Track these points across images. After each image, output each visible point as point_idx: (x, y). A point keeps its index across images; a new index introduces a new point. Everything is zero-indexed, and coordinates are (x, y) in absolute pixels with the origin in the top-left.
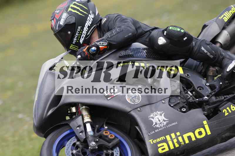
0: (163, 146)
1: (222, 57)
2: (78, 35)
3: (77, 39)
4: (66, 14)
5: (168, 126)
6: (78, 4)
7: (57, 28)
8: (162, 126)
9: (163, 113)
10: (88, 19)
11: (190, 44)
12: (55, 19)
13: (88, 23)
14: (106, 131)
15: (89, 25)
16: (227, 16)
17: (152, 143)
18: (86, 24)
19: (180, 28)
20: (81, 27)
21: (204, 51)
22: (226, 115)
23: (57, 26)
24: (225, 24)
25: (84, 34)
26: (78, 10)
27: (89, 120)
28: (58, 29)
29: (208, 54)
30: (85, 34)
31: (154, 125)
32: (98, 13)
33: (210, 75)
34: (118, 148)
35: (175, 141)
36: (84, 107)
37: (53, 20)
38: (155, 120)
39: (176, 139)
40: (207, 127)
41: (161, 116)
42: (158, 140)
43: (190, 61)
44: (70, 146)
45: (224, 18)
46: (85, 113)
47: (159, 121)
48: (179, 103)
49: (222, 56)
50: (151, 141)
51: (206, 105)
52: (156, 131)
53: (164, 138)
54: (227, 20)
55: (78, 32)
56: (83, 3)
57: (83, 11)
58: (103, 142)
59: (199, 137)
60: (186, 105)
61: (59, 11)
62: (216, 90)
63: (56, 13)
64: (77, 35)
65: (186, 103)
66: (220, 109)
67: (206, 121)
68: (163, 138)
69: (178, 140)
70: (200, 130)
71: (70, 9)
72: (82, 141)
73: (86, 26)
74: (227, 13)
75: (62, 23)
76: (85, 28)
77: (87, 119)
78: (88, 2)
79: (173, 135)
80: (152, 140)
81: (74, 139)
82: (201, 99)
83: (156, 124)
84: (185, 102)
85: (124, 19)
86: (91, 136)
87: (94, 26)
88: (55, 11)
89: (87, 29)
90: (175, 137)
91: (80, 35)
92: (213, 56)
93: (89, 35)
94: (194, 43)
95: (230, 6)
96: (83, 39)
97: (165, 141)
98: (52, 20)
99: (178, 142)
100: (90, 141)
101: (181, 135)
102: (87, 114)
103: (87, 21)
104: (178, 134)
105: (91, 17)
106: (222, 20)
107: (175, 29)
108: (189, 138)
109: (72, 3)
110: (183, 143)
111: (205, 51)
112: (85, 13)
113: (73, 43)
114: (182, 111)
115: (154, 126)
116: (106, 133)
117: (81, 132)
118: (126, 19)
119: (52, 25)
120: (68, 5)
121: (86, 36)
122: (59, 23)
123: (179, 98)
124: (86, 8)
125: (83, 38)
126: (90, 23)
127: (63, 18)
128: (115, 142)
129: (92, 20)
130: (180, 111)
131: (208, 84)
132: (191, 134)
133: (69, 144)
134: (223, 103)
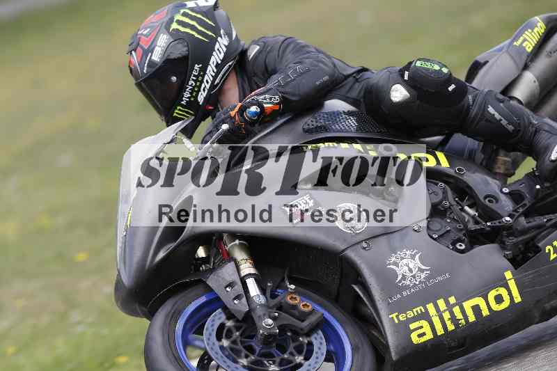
0: (422, 327)
1: (534, 129)
2: (194, 84)
3: (191, 93)
4: (165, 36)
5: (429, 283)
6: (194, 14)
7: (145, 68)
8: (417, 283)
9: (417, 253)
10: (216, 49)
11: (462, 100)
12: (139, 48)
13: (217, 57)
14: (292, 295)
15: (219, 62)
16: (529, 40)
17: (397, 321)
18: (213, 59)
19: (439, 63)
20: (201, 65)
21: (494, 115)
22: (552, 258)
23: (146, 65)
24: (528, 56)
25: (207, 82)
26: (193, 28)
27: (253, 271)
28: (147, 71)
29: (501, 122)
30: (210, 82)
31: (399, 279)
32: (236, 36)
33: (500, 173)
34: (320, 332)
35: (447, 316)
36: (237, 242)
37: (135, 50)
38: (401, 270)
39: (447, 312)
40: (512, 285)
41: (414, 260)
42: (410, 314)
43: (459, 140)
44: (213, 330)
45: (524, 45)
46: (240, 255)
47: (411, 270)
48: (448, 231)
49: (532, 127)
50: (394, 315)
51: (508, 237)
52: (404, 293)
53: (423, 311)
54: (531, 48)
55: (194, 78)
56: (204, 10)
57: (206, 29)
58: (288, 319)
59: (496, 307)
60: (464, 235)
61: (149, 30)
62: (527, 202)
63: (142, 34)
64: (192, 84)
65: (464, 232)
66: (540, 245)
67: (509, 272)
68: (419, 309)
69: (452, 313)
70: (498, 293)
71: (175, 26)
72: (240, 318)
73: (211, 63)
74: (531, 33)
75: (157, 56)
76: (209, 68)
77: (247, 268)
78: (215, 10)
79: (441, 303)
80: (397, 314)
81: (220, 313)
82: (497, 223)
83: (404, 278)
84: (461, 230)
85: (303, 47)
86: (261, 305)
87: (230, 63)
88: (139, 30)
89: (215, 70)
90: (446, 308)
91: (198, 84)
92: (513, 128)
93: (218, 84)
94: (470, 97)
95: (532, 19)
96: (204, 95)
97: (425, 316)
98: (133, 52)
99: (453, 319)
100: (259, 317)
101: (460, 304)
102: (245, 257)
103: (214, 53)
104: (452, 300)
105: (223, 42)
106: (521, 48)
107: (428, 65)
108: (476, 309)
109: (179, 12)
110: (463, 321)
111: (497, 116)
112: (210, 33)
113: (182, 102)
114: (457, 248)
115: (400, 281)
116: (291, 298)
117: (238, 297)
118: (307, 46)
119: (130, 62)
120: (169, 17)
121: (213, 86)
122: (150, 58)
123: (449, 221)
124: (210, 23)
125: (204, 90)
126: (222, 56)
127: (160, 47)
128: (313, 319)
129: (225, 49)
130: (452, 249)
131: (506, 190)
132: (479, 301)
133: (210, 326)
134: (543, 232)
